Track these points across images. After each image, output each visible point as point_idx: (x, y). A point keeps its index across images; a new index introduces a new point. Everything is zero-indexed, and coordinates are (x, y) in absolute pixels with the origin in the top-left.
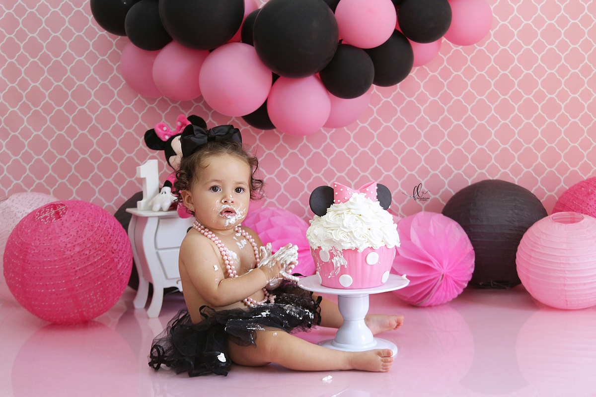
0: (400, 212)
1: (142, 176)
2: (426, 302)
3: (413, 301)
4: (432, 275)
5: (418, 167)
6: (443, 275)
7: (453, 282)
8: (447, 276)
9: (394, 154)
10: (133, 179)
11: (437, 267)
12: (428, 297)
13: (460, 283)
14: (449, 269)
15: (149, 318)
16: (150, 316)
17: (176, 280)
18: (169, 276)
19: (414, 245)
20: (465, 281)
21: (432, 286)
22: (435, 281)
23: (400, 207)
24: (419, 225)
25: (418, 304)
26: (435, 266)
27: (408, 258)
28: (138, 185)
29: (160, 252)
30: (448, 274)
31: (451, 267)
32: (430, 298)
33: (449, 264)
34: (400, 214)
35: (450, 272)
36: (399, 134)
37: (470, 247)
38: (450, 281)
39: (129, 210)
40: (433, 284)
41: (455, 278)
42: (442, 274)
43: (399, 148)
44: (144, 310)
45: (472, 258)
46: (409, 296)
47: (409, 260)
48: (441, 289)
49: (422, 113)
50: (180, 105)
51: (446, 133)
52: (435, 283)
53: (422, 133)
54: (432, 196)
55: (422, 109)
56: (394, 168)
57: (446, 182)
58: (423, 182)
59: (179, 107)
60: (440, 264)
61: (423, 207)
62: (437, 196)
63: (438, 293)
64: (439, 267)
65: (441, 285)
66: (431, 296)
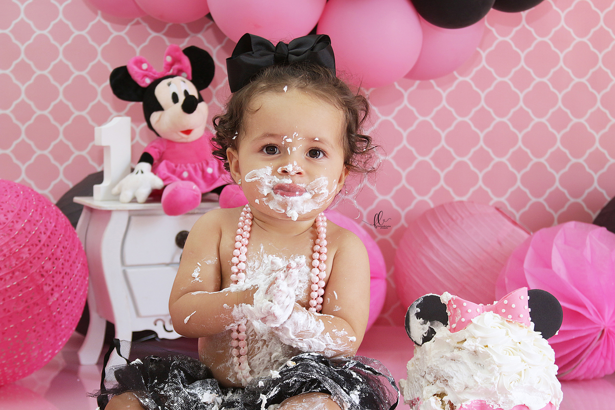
1: (103, 144)
4: (585, 330)
5: (550, 151)
6: (603, 331)
8: (609, 331)
10: (84, 153)
11: (593, 317)
12: (574, 366)
17: (154, 319)
18: (143, 312)
19: (556, 277)
21: (586, 346)
22: (588, 340)
24: (566, 243)
26: (590, 314)
28: (92, 162)
29: (128, 270)
30: (611, 329)
32: (578, 367)
35: (613, 327)
36: (521, 96)
40: (584, 345)
42: (602, 329)
44: (96, 368)
48: (598, 354)
49: (561, 64)
50: (165, 34)
51: (599, 97)
52: (588, 344)
53: (560, 96)
54: (572, 200)
55: (561, 56)
56: (511, 151)
57: (596, 177)
58: (557, 176)
59: (165, 38)
60: (600, 311)
61: (556, 216)
62: (580, 200)
63: (592, 361)
64: (598, 316)
65: (598, 347)
66: (581, 364)
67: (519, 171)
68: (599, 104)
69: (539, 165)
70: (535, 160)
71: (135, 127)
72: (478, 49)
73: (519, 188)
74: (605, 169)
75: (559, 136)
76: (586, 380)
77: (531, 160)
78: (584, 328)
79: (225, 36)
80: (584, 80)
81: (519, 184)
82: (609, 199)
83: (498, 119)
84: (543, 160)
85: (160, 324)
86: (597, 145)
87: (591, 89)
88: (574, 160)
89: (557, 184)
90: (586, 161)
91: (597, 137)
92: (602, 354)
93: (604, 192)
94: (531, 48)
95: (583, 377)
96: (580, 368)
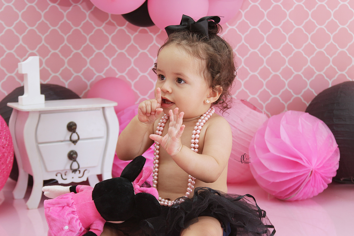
0: (264, 110)
1: (24, 72)
2: (294, 196)
3: (282, 195)
4: (302, 172)
5: (282, 68)
6: (312, 171)
7: (320, 178)
8: (315, 172)
9: (260, 56)
10: (13, 74)
11: (306, 164)
12: (296, 192)
13: (326, 179)
14: (318, 166)
15: (28, 209)
16: (30, 207)
17: (55, 173)
18: (49, 169)
19: (283, 143)
20: (330, 177)
21: (303, 180)
22: (303, 177)
23: (264, 105)
24: (287, 123)
25: (286, 199)
26: (304, 162)
27: (278, 155)
28: (18, 80)
29: (40, 145)
30: (316, 170)
31: (320, 164)
32: (299, 193)
33: (317, 161)
34: (264, 112)
35: (318, 169)
36: (265, 37)
37: (335, 145)
38: (318, 177)
39: (10, 104)
40: (302, 180)
41: (323, 175)
42: (311, 170)
43: (265, 50)
44: (23, 201)
45: (338, 155)
46: (278, 191)
47: (280, 157)
48: (310, 184)
49: (288, 17)
50: (58, 4)
51: (309, 36)
52: (304, 179)
53: (287, 36)
54: (295, 96)
55: (288, 13)
56: (260, 68)
57: (308, 82)
58: (287, 83)
59: (58, 6)
60: (309, 161)
61: (286, 105)
62: (299, 96)
63: (306, 189)
64: (308, 163)
65: (309, 181)
66: (300, 191)
67: (265, 80)
68: (309, 41)
69: (276, 76)
70: (274, 73)
71: (42, 58)
72: (240, 10)
73: (265, 89)
74: (313, 78)
75: (287, 59)
76: (303, 200)
77: (271, 73)
78: (301, 171)
79: (93, 5)
80: (301, 27)
81: (265, 87)
82: (316, 95)
83: (252, 50)
84: (278, 73)
85: (59, 175)
86: (309, 64)
87: (305, 32)
88: (296, 73)
89: (286, 87)
90: (302, 73)
91: (309, 59)
92: (311, 184)
93: (313, 91)
94: (271, 9)
95: (301, 199)
96: (300, 194)
